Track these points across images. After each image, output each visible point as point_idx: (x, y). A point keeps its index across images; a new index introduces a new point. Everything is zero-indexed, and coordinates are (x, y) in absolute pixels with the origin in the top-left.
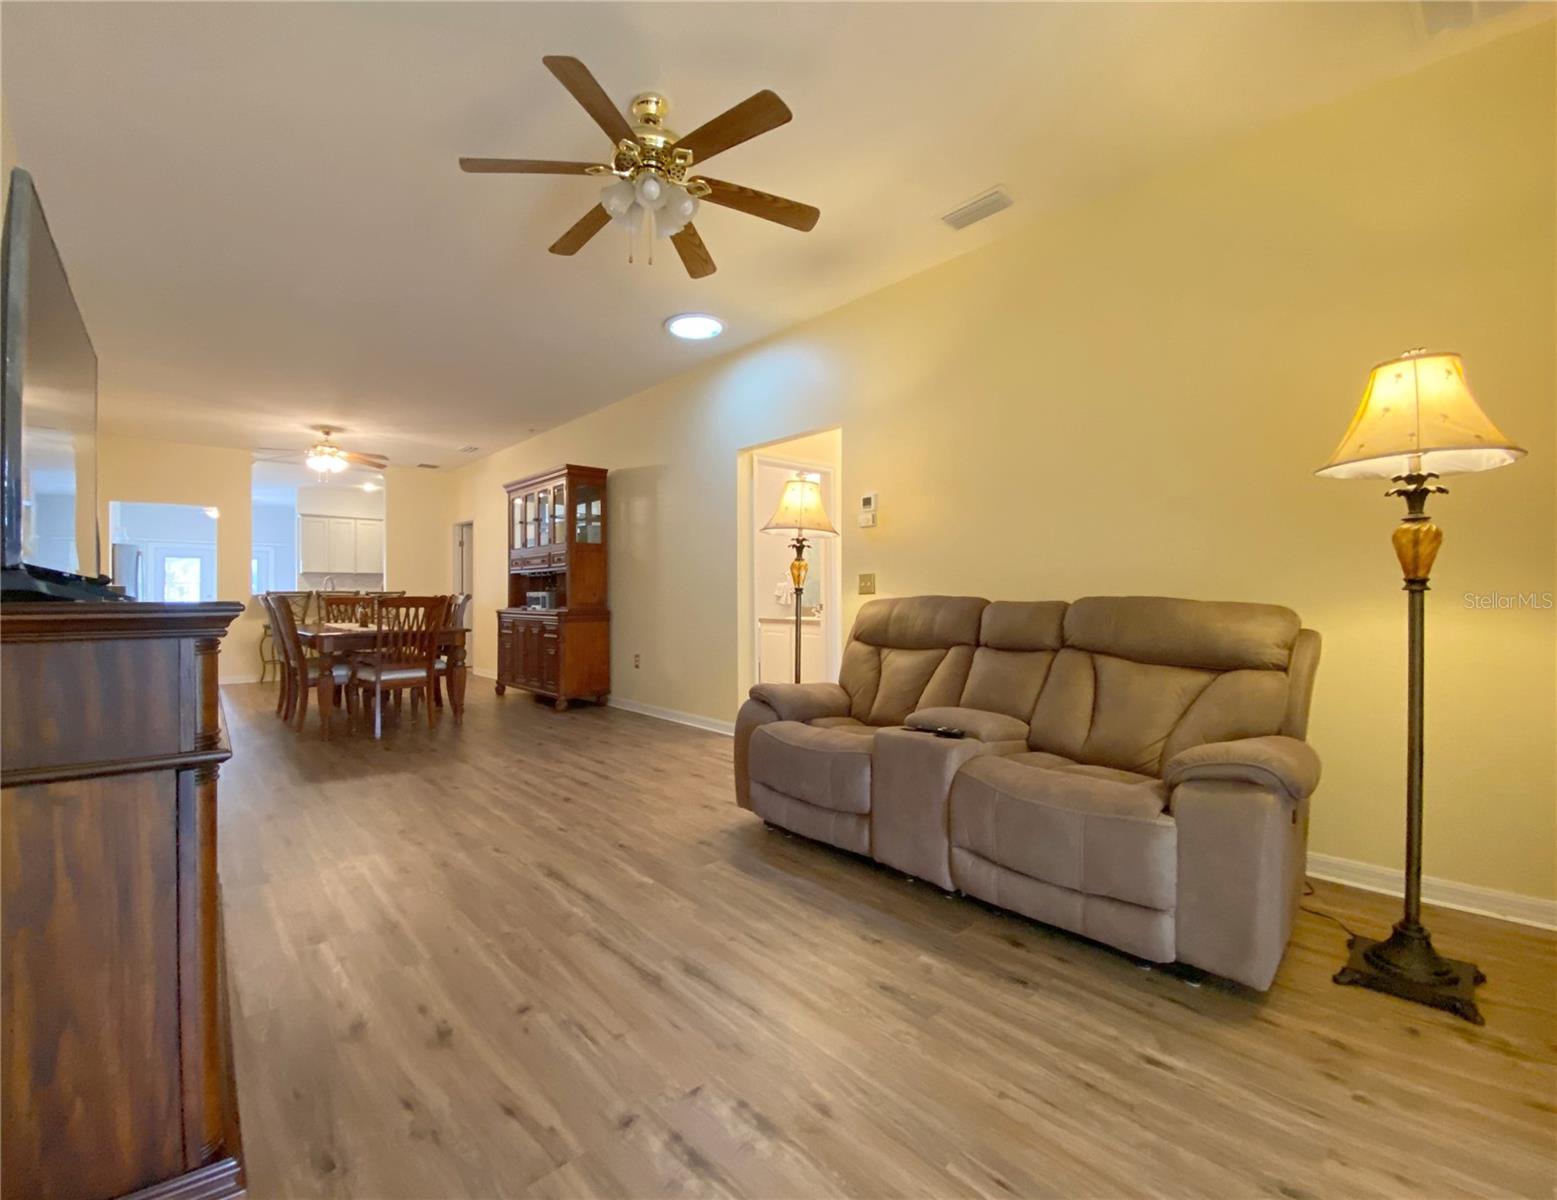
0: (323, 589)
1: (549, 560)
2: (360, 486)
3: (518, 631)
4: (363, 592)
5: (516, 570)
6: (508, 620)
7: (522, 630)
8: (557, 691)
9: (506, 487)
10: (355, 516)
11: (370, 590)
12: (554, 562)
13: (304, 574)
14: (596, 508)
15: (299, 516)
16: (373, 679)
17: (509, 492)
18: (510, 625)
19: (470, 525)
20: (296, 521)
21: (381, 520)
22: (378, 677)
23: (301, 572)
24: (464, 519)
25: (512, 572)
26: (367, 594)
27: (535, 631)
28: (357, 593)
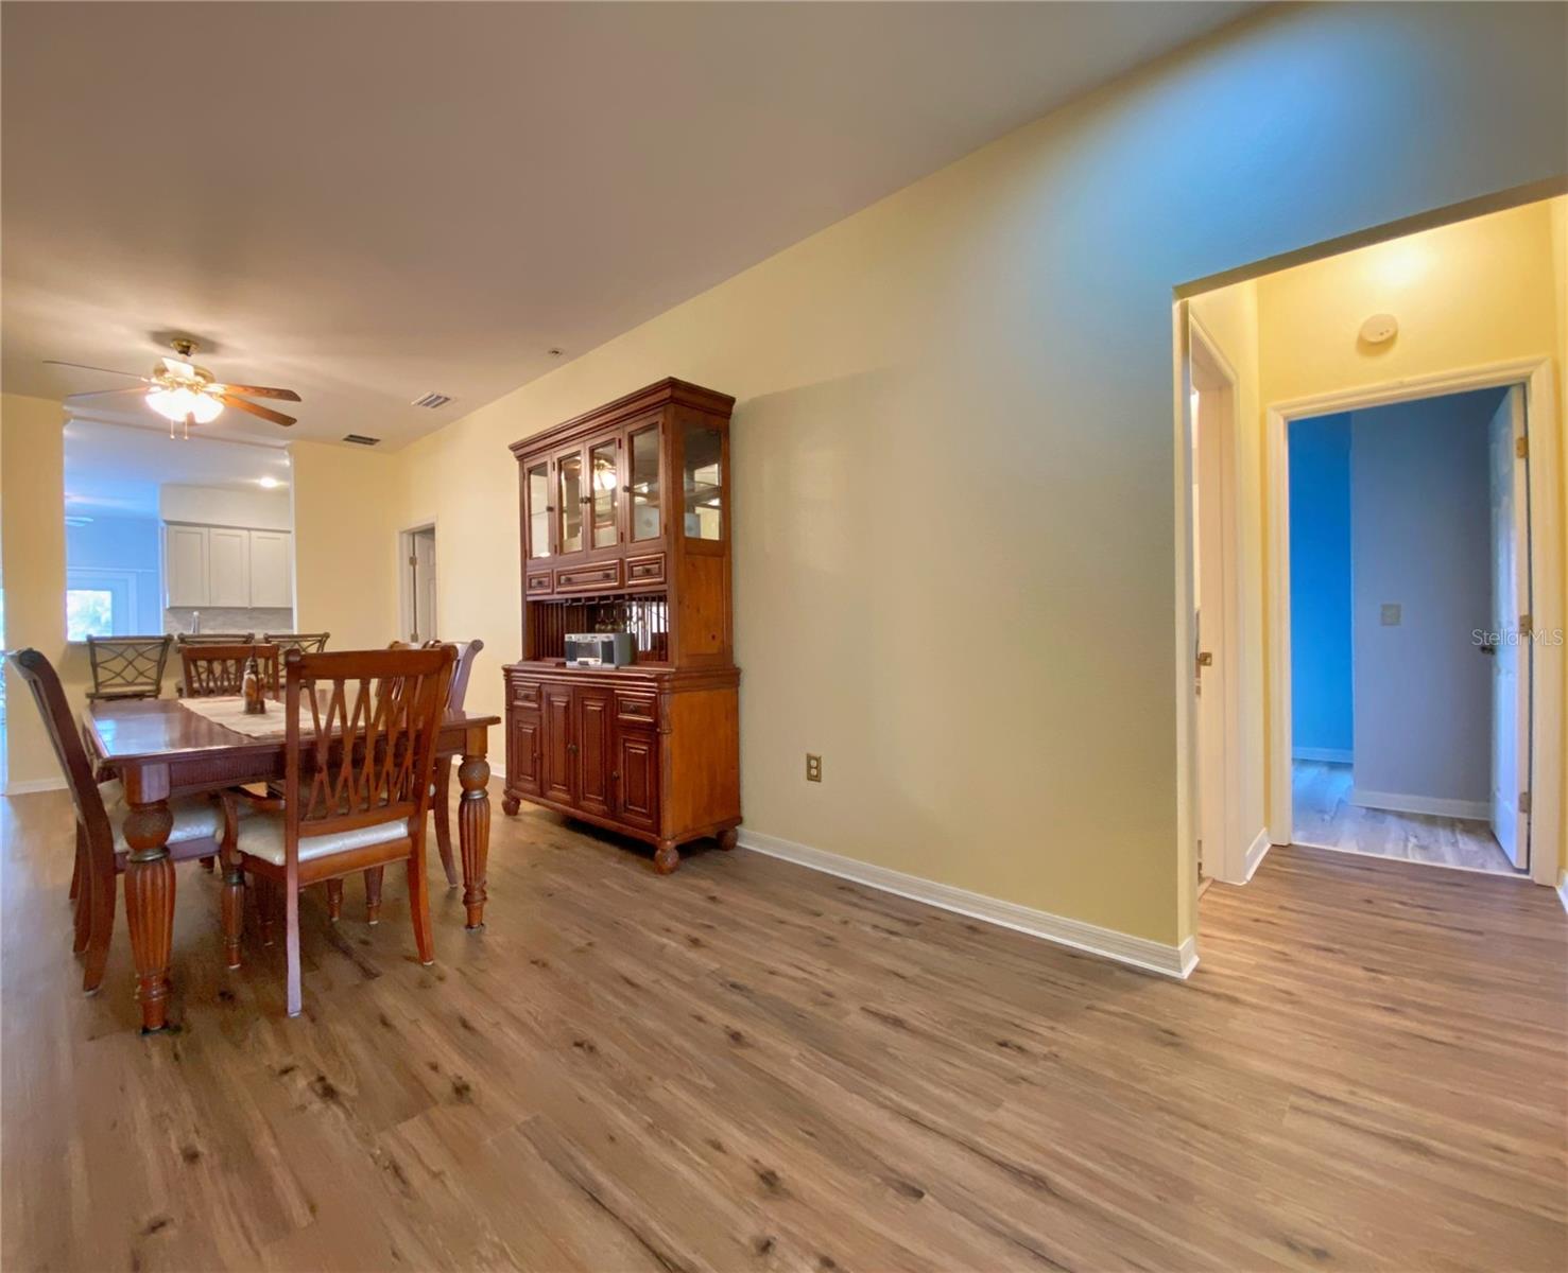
0: (189, 632)
1: (622, 572)
2: (256, 481)
3: (550, 704)
4: (259, 635)
5: (541, 594)
6: (527, 684)
7: (560, 702)
8: (657, 829)
9: (514, 448)
10: (249, 526)
11: (271, 633)
12: (632, 576)
13: (172, 608)
14: (709, 475)
15: (163, 524)
16: (278, 859)
17: (521, 458)
18: (532, 693)
19: (429, 532)
20: (160, 531)
21: (289, 532)
22: (291, 851)
23: (168, 606)
24: (419, 520)
25: (530, 599)
26: (267, 639)
27: (594, 706)
28: (250, 638)
